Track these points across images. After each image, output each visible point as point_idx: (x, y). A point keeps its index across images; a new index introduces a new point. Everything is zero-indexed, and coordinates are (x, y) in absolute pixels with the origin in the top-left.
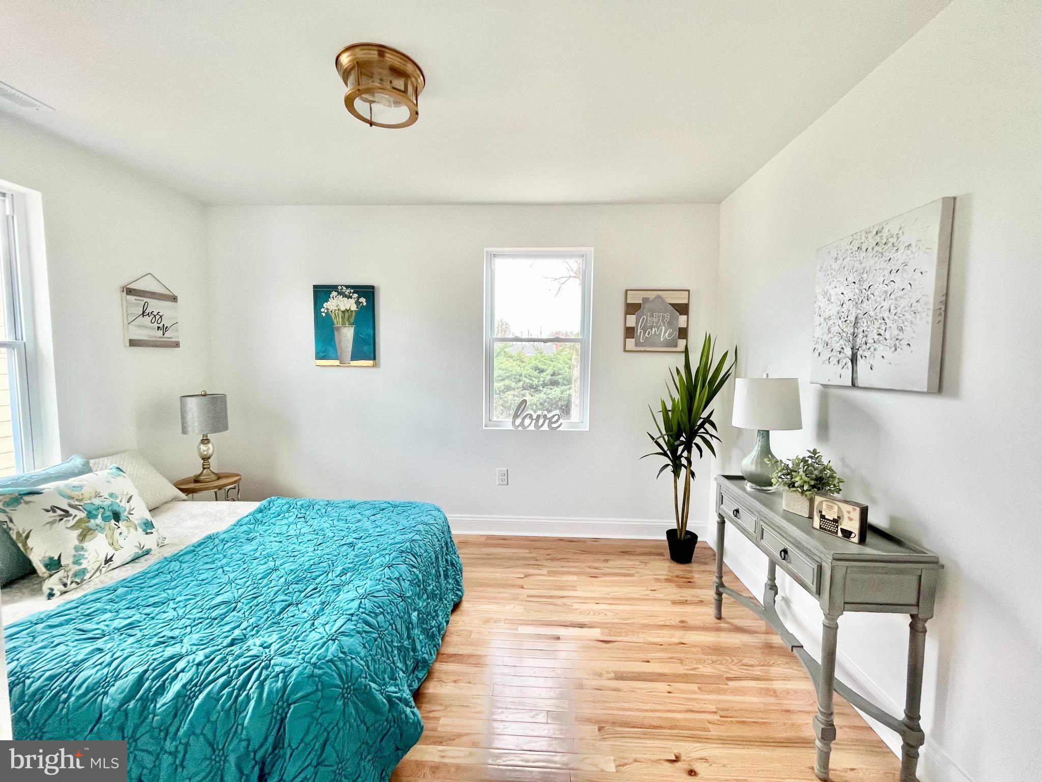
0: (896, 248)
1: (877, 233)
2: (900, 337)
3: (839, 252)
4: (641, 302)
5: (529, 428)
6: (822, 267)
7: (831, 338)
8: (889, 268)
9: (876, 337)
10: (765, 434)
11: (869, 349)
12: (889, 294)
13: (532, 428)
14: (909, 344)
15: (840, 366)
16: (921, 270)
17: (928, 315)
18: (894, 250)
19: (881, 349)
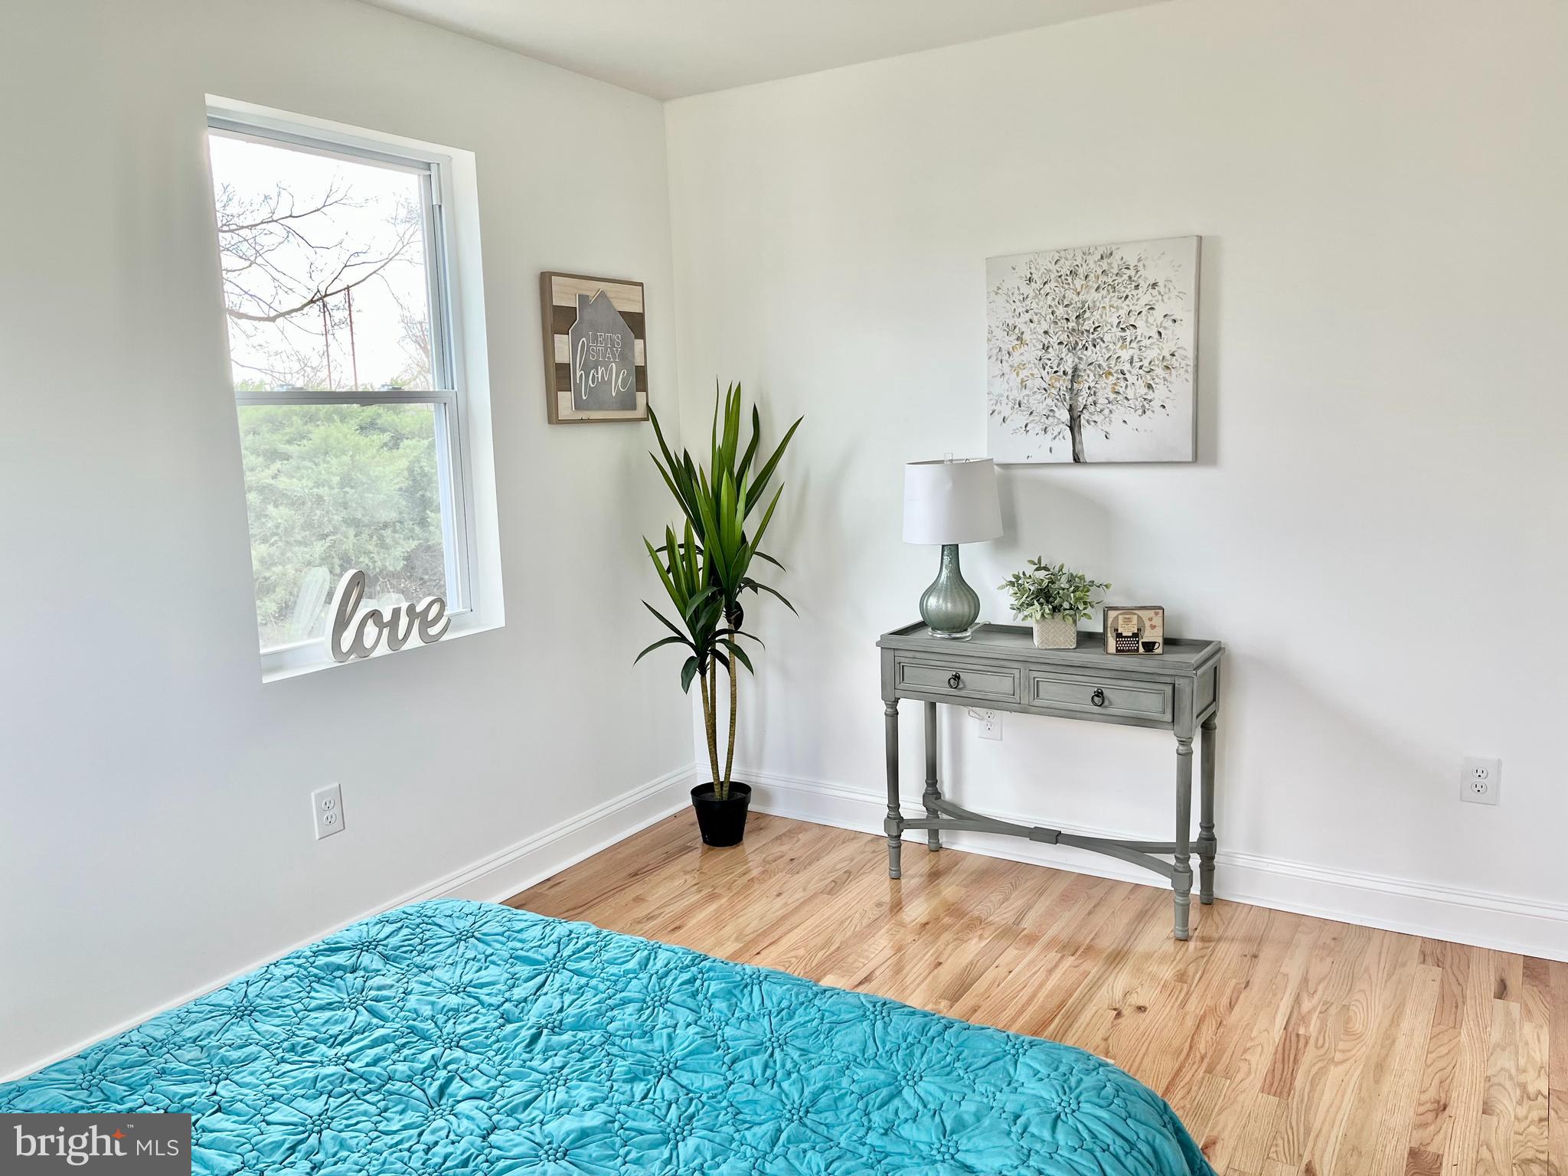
0: (1134, 284)
1: (1102, 258)
2: (1149, 397)
3: (1033, 271)
4: (574, 303)
5: (375, 654)
6: (999, 288)
7: (1028, 395)
8: (1126, 307)
9: (1112, 396)
10: (952, 551)
11: (1101, 411)
12: (1128, 340)
13: (383, 649)
14: (1164, 407)
15: (1049, 436)
16: (1173, 318)
17: (1187, 371)
18: (1133, 286)
19: (1120, 412)
